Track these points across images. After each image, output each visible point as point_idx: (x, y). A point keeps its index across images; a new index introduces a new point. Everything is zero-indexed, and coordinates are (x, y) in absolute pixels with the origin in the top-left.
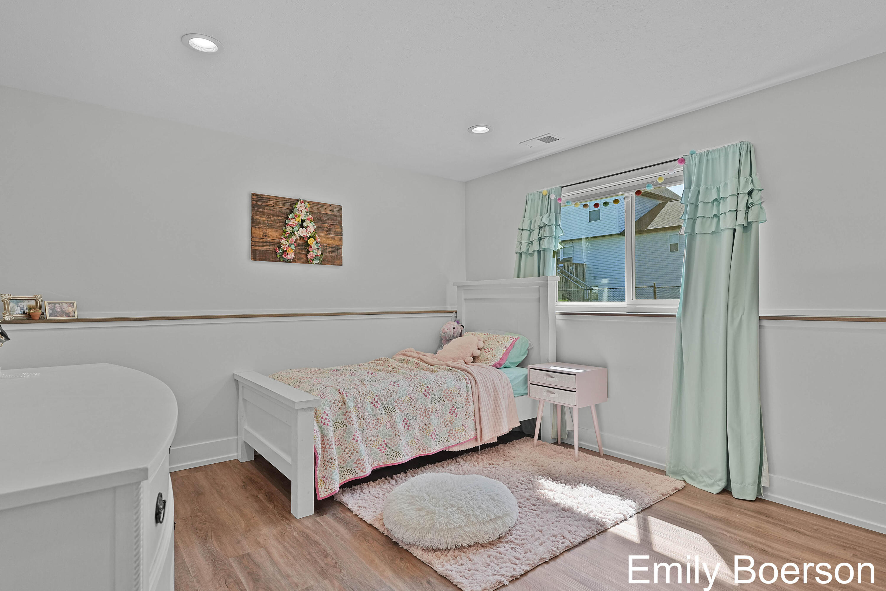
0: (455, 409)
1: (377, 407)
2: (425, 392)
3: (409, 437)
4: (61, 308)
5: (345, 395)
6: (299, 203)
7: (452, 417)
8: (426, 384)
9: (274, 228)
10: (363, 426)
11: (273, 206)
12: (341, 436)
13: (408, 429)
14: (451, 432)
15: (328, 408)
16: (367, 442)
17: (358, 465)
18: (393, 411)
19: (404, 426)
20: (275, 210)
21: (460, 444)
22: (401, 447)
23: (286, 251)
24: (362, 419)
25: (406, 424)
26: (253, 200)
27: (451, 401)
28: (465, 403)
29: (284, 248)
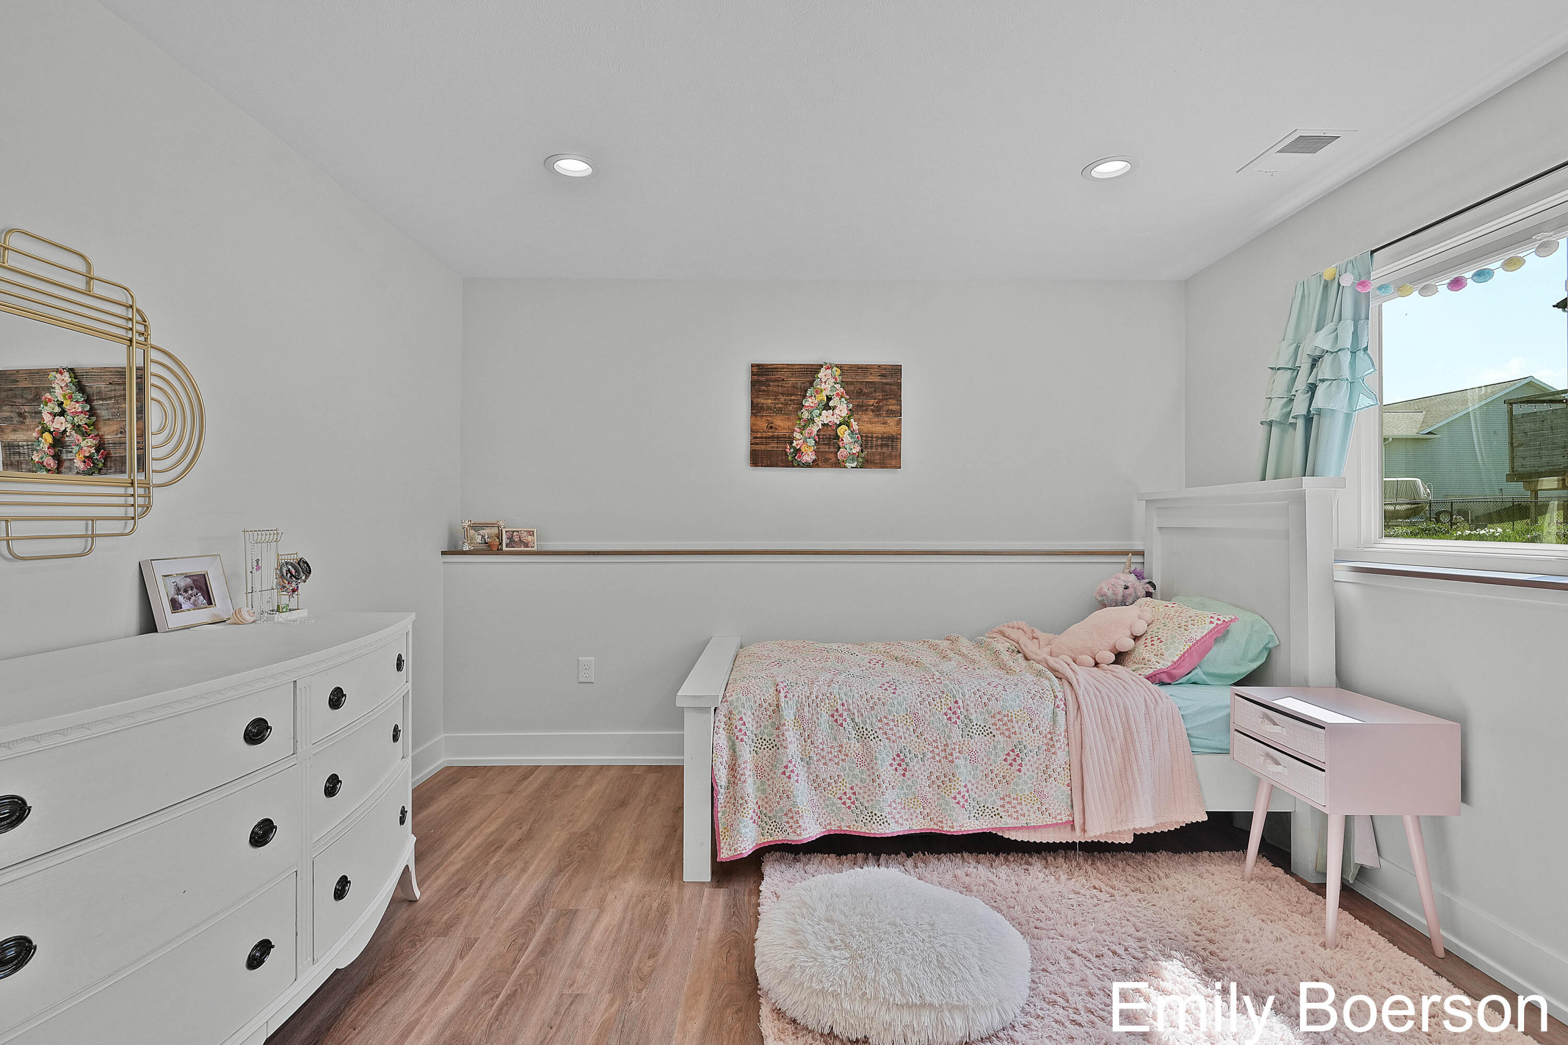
0: (1018, 755)
1: (841, 725)
2: (949, 711)
3: (906, 791)
4: (520, 537)
5: (782, 694)
6: (823, 370)
7: (1010, 769)
8: (954, 697)
9: (784, 413)
10: (809, 753)
11: (783, 380)
12: (768, 764)
13: (904, 775)
14: (1007, 799)
15: (749, 713)
16: (816, 783)
17: (789, 820)
18: (873, 736)
19: (896, 768)
20: (786, 385)
21: (1028, 828)
22: (881, 805)
23: (799, 450)
24: (809, 741)
25: (899, 765)
26: (753, 374)
27: (1010, 737)
28: (1045, 747)
29: (797, 445)
